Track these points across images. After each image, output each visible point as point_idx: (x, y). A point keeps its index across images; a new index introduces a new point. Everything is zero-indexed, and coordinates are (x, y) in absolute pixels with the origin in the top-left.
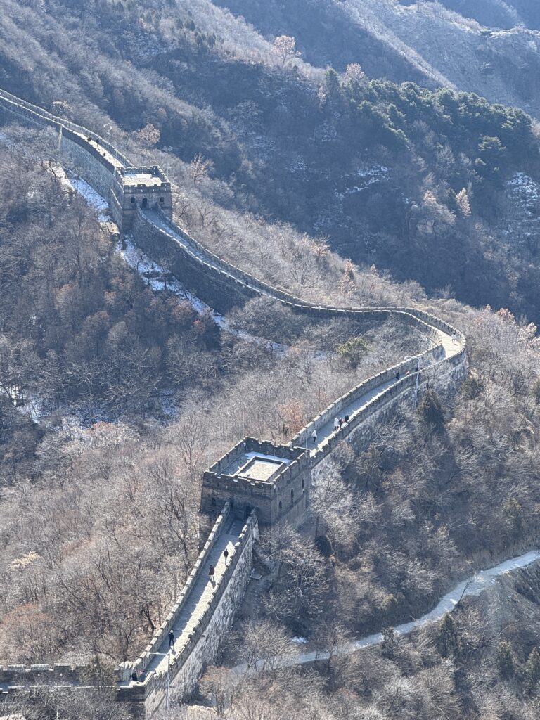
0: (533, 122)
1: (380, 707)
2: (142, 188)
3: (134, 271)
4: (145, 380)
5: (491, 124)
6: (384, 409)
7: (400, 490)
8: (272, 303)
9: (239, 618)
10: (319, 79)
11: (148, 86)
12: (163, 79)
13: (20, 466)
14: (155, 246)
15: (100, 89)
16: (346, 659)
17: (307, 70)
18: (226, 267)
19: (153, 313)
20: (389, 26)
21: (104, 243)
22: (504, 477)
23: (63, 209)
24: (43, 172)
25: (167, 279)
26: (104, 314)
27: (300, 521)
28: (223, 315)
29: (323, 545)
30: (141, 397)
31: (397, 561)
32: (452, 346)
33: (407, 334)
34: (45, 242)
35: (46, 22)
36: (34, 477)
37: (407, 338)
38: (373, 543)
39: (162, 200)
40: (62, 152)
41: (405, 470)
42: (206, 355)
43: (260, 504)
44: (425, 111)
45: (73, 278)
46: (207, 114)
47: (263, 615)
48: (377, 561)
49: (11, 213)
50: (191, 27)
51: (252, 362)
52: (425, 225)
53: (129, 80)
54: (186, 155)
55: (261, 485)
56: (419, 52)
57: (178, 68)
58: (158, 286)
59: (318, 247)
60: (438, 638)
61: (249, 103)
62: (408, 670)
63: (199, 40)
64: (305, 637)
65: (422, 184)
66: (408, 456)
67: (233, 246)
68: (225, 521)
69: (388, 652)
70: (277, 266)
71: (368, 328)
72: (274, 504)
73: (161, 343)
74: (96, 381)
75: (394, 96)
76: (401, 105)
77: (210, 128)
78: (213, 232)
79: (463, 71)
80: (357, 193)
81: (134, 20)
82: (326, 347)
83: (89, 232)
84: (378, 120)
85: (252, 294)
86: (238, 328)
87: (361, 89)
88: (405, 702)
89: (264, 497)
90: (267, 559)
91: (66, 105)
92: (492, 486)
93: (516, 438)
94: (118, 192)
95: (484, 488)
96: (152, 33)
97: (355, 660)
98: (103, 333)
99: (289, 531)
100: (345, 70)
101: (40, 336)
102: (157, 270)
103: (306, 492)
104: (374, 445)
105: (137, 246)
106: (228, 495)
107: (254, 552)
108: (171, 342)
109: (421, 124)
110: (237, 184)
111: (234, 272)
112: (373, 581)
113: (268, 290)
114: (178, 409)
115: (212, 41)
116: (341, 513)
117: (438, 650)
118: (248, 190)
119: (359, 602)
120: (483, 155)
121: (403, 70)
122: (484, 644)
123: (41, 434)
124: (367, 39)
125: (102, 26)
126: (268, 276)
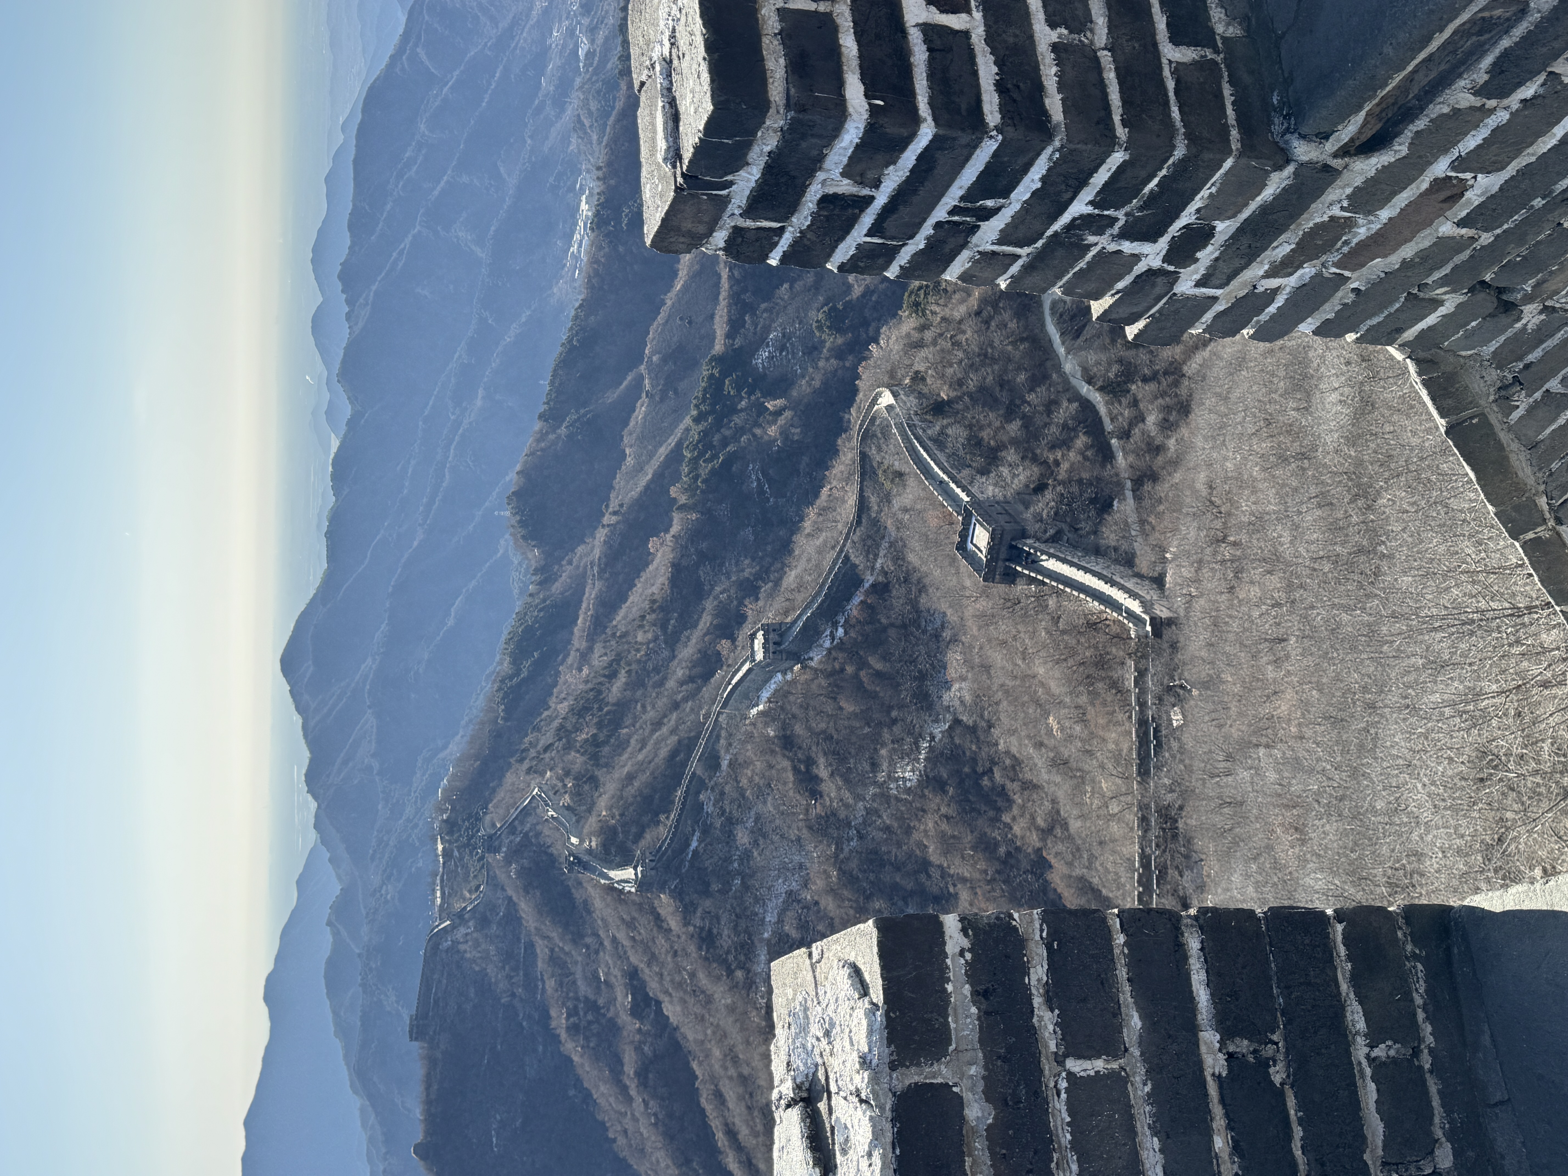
0: (714, 352)
1: (1168, 437)
2: (765, 646)
3: (829, 651)
4: (913, 641)
5: (715, 385)
6: (933, 448)
7: (996, 431)
8: (853, 542)
9: (1098, 551)
10: (682, 519)
11: (688, 651)
12: (683, 639)
13: (982, 737)
14: (810, 634)
15: (691, 686)
16: (1131, 467)
17: (675, 529)
18: (826, 579)
19: (862, 635)
20: (642, 469)
21: (808, 676)
22: (987, 352)
23: (782, 708)
24: (753, 724)
25: (835, 625)
26: (862, 673)
27: (1021, 507)
28: (863, 580)
29: (1040, 488)
30: (927, 644)
31: (1054, 430)
32: (887, 399)
33: (876, 436)
34: (808, 721)
35: (641, 727)
36: (990, 726)
37: (880, 435)
38: (1038, 451)
39: (774, 630)
40: (739, 710)
41: (981, 428)
42: (894, 592)
43: (1007, 538)
44: (705, 434)
45: (835, 699)
46: (709, 604)
47: (1095, 533)
48: (1053, 447)
49: (786, 749)
50: (643, 617)
51: (899, 558)
52: (793, 434)
53: (684, 665)
54: (741, 619)
55: (992, 538)
56: (661, 446)
57: (675, 627)
58: (840, 632)
59: (812, 513)
60: (1115, 396)
61: (701, 573)
62: (1141, 418)
63: (653, 611)
64: (1113, 500)
65: (762, 437)
66: (970, 427)
67: (810, 575)
68: (1020, 565)
69: (1125, 435)
70: (825, 542)
71: (872, 466)
72: (1008, 527)
73: (885, 629)
74: (915, 678)
75: (694, 461)
76: (701, 454)
77: (721, 602)
78: (799, 591)
79: (675, 411)
80: (770, 488)
81: (639, 661)
82: (887, 499)
83: (799, 687)
84: (713, 472)
85: (847, 558)
86: (873, 568)
87: (690, 486)
88: (1164, 419)
89: (1002, 535)
90: (1051, 532)
91: (703, 712)
92: (994, 360)
93: (956, 344)
94: (768, 665)
95: (996, 367)
96: (648, 648)
97: (1131, 458)
98: (878, 674)
99: (1028, 515)
100: (675, 499)
101: (880, 724)
102: (828, 632)
103: (998, 503)
104: (961, 453)
105: (810, 648)
106: (1000, 563)
107: (1046, 542)
108: (884, 621)
109: (717, 438)
110: (763, 580)
111: (830, 573)
112: (1069, 448)
113: (844, 545)
114: (936, 615)
115: (653, 602)
116: (1014, 476)
117: (1125, 396)
118: (767, 571)
119: (1086, 458)
120: (739, 391)
121: (675, 456)
122: (1120, 361)
123: (957, 722)
124: (652, 486)
125: (643, 685)
126: (833, 548)
